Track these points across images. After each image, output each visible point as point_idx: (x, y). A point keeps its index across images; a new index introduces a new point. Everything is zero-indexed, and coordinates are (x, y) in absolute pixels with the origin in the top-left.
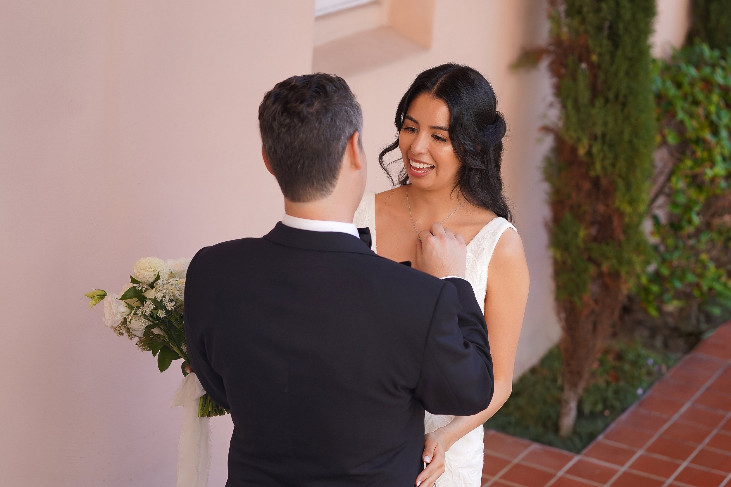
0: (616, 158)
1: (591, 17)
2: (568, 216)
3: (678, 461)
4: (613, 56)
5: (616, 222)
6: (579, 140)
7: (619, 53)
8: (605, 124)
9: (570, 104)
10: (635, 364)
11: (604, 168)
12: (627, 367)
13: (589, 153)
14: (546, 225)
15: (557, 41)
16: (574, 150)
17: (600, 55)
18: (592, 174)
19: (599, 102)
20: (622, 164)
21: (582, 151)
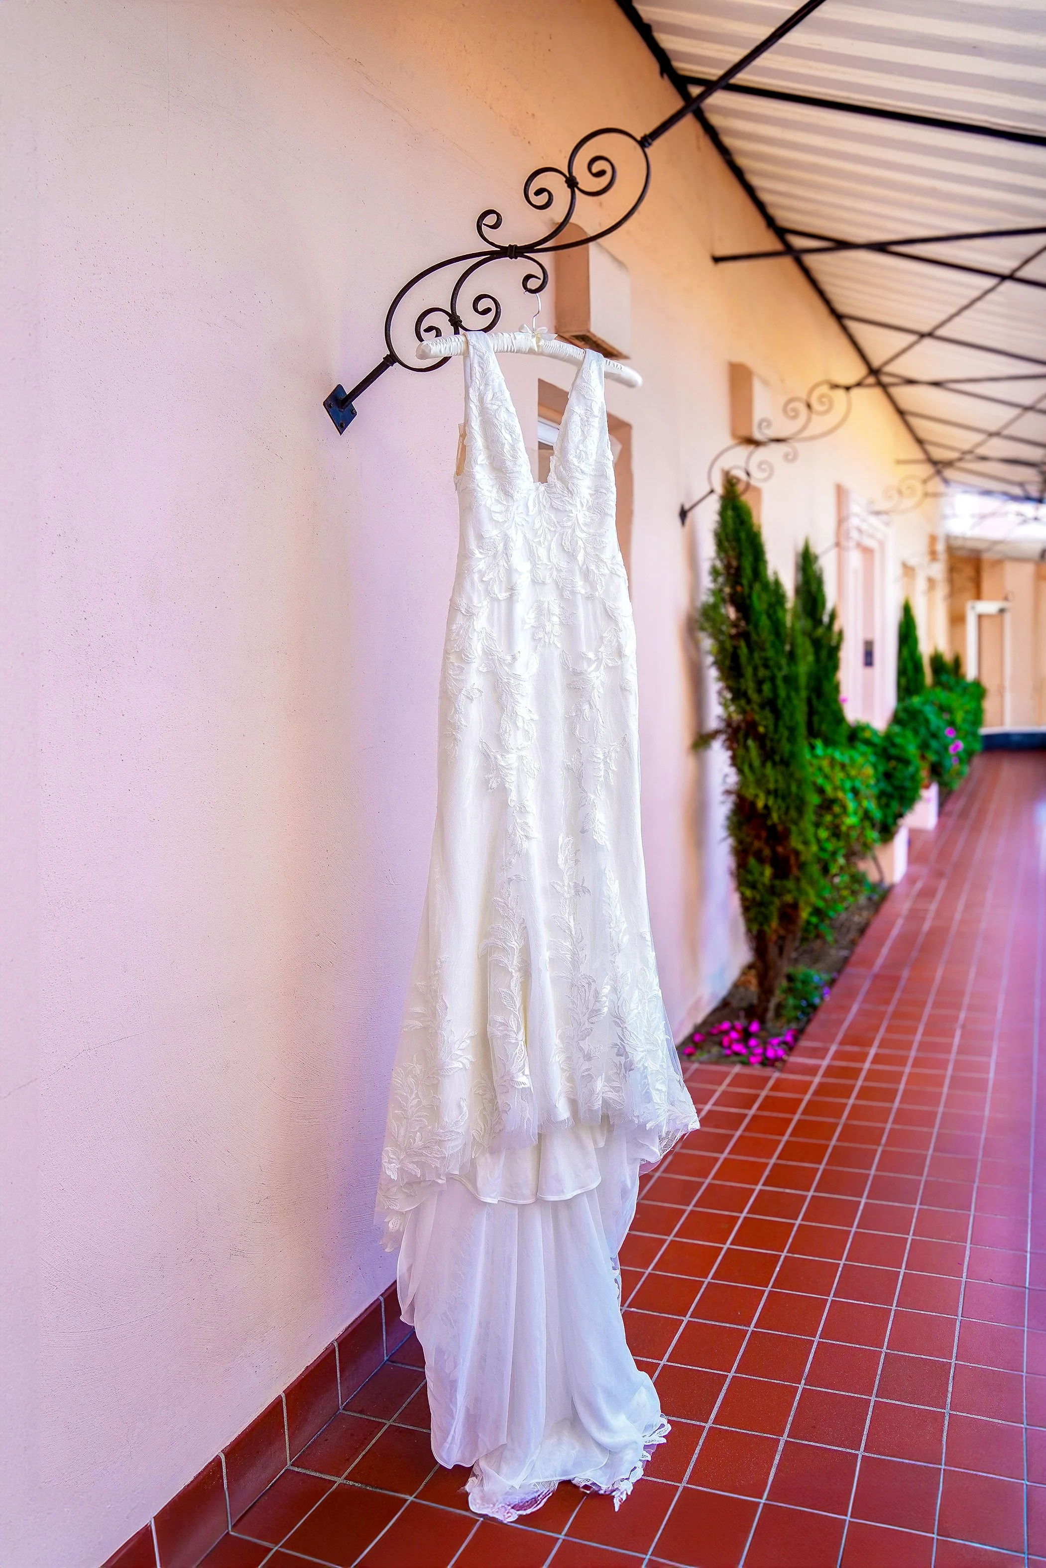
0: (788, 809)
1: (754, 696)
2: (752, 861)
3: (866, 1049)
4: (776, 725)
5: (792, 860)
6: (756, 796)
7: (781, 723)
8: (776, 781)
9: (746, 769)
10: (804, 982)
11: (780, 818)
12: (799, 985)
13: (766, 807)
14: (731, 874)
15: (729, 723)
16: (753, 805)
17: (766, 727)
18: (769, 823)
19: (769, 765)
20: (793, 813)
21: (760, 804)
